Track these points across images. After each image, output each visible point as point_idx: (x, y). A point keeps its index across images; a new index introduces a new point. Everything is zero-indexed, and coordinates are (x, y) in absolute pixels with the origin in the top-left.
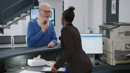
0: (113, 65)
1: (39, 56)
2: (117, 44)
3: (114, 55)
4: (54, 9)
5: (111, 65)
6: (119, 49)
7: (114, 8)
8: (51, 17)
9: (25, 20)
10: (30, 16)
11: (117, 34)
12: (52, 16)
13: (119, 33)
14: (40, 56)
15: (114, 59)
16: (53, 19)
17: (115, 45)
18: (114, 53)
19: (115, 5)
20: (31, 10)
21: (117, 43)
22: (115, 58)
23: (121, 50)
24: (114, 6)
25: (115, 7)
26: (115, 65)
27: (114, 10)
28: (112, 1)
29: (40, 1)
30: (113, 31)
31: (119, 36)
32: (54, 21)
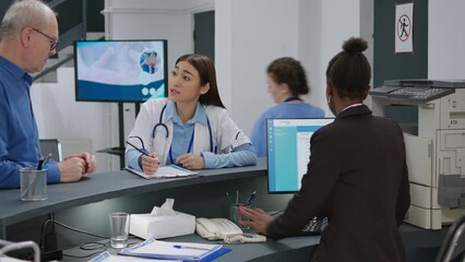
0: (434, 228)
1: (169, 203)
2: (447, 155)
3: (435, 192)
4: (165, 42)
5: (428, 227)
6: (454, 172)
7: (404, 30)
8: (153, 69)
9: (55, 81)
10: (73, 69)
11: (447, 120)
12: (156, 67)
13: (452, 114)
14: (172, 201)
15: (436, 205)
16: (162, 78)
17: (441, 155)
18: (436, 184)
19: (409, 22)
20: (79, 44)
21: (447, 149)
22: (439, 203)
23: (459, 176)
24: (404, 25)
25: (409, 29)
26: (440, 228)
27: (404, 37)
28: (397, 7)
29: (109, 14)
30: (433, 108)
31: (452, 126)
32: (163, 86)
